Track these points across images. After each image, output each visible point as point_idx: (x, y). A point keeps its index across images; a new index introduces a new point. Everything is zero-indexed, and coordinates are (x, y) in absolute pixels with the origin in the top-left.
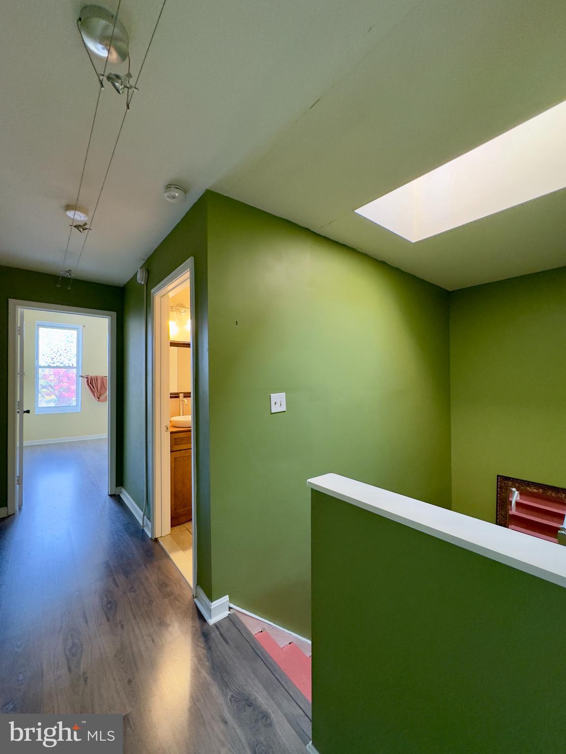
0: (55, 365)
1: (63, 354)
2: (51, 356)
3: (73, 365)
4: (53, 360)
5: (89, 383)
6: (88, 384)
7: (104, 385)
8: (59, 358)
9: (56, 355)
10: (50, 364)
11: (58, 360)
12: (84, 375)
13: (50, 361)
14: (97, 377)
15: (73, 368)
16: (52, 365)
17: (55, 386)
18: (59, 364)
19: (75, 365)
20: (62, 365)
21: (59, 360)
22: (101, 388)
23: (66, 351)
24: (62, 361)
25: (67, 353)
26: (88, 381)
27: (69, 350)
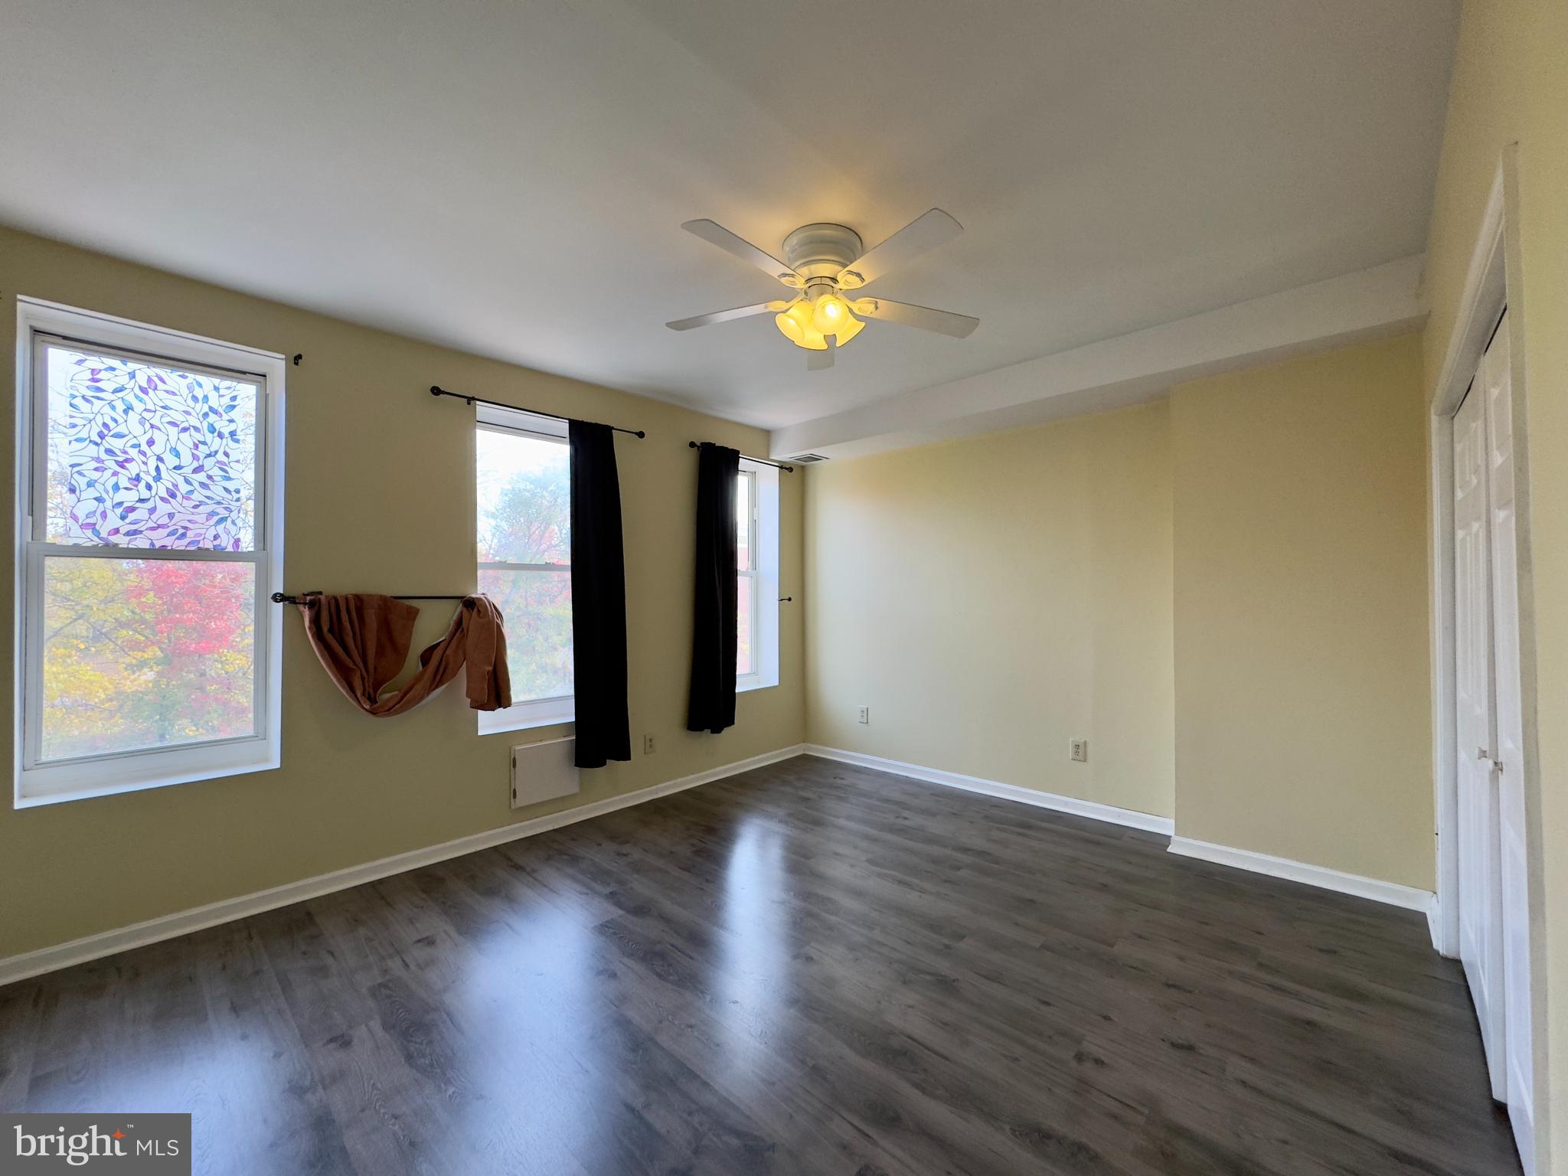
0: (141, 543)
1: (184, 488)
2: (121, 496)
3: (237, 542)
4: (132, 517)
5: (325, 628)
6: (319, 635)
7: (391, 639)
8: (163, 508)
9: (145, 494)
10: (114, 539)
11: (163, 520)
12: (296, 592)
13: (113, 520)
14: (358, 598)
15: (236, 556)
16: (122, 541)
17: (158, 623)
18: (160, 539)
19: (248, 542)
20: (180, 545)
21: (165, 520)
22: (380, 652)
23: (201, 477)
24: (180, 520)
25: (203, 485)
26: (316, 621)
27: (216, 472)
